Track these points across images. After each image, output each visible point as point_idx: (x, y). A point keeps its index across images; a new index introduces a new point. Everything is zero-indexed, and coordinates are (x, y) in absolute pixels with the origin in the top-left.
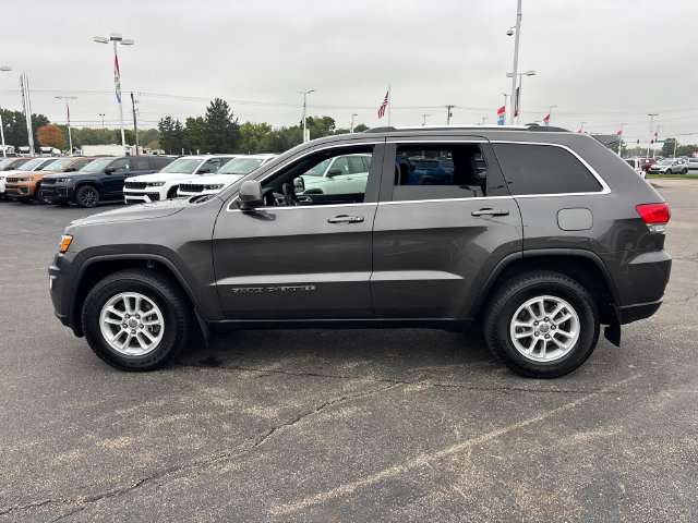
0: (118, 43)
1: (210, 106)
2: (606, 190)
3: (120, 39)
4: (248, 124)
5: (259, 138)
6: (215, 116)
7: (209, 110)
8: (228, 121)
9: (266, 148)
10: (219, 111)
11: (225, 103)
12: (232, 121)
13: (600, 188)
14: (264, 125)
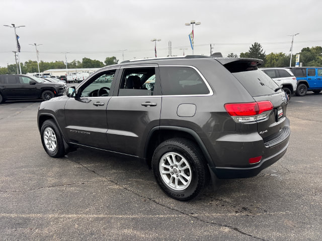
0: (194, 24)
1: (251, 47)
2: (211, 93)
3: (194, 23)
4: (272, 53)
5: (277, 60)
6: (253, 51)
7: (251, 49)
8: (260, 53)
9: (279, 65)
10: (256, 49)
11: (259, 45)
12: (262, 53)
13: (208, 92)
14: (281, 53)
